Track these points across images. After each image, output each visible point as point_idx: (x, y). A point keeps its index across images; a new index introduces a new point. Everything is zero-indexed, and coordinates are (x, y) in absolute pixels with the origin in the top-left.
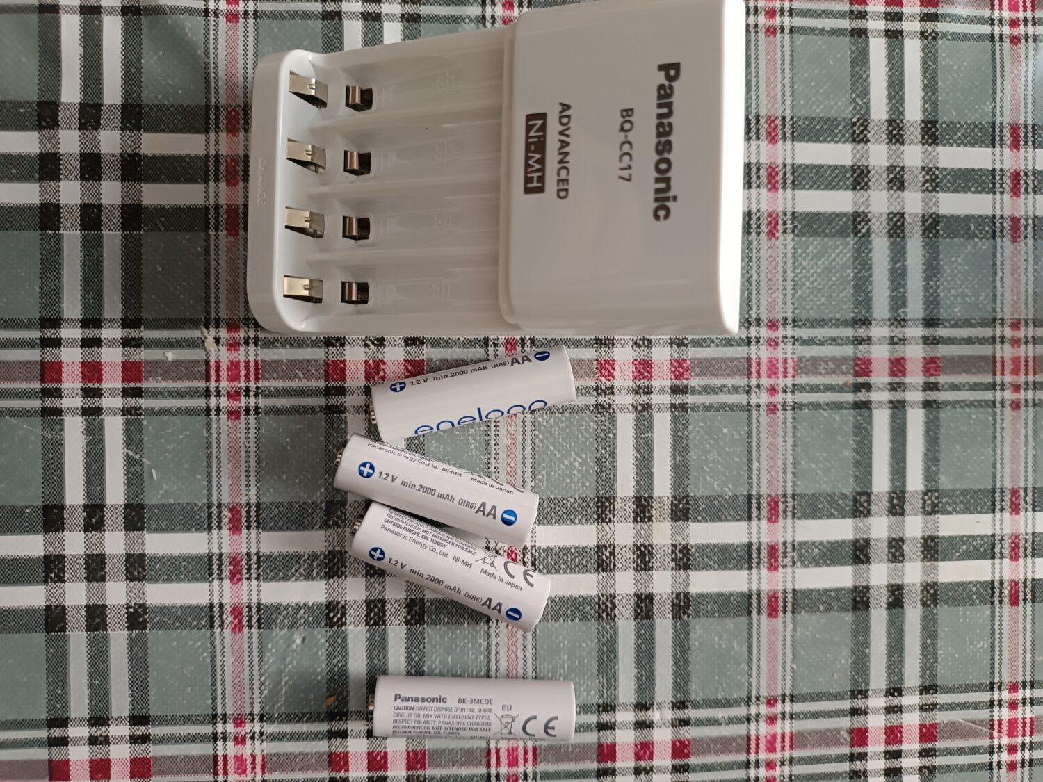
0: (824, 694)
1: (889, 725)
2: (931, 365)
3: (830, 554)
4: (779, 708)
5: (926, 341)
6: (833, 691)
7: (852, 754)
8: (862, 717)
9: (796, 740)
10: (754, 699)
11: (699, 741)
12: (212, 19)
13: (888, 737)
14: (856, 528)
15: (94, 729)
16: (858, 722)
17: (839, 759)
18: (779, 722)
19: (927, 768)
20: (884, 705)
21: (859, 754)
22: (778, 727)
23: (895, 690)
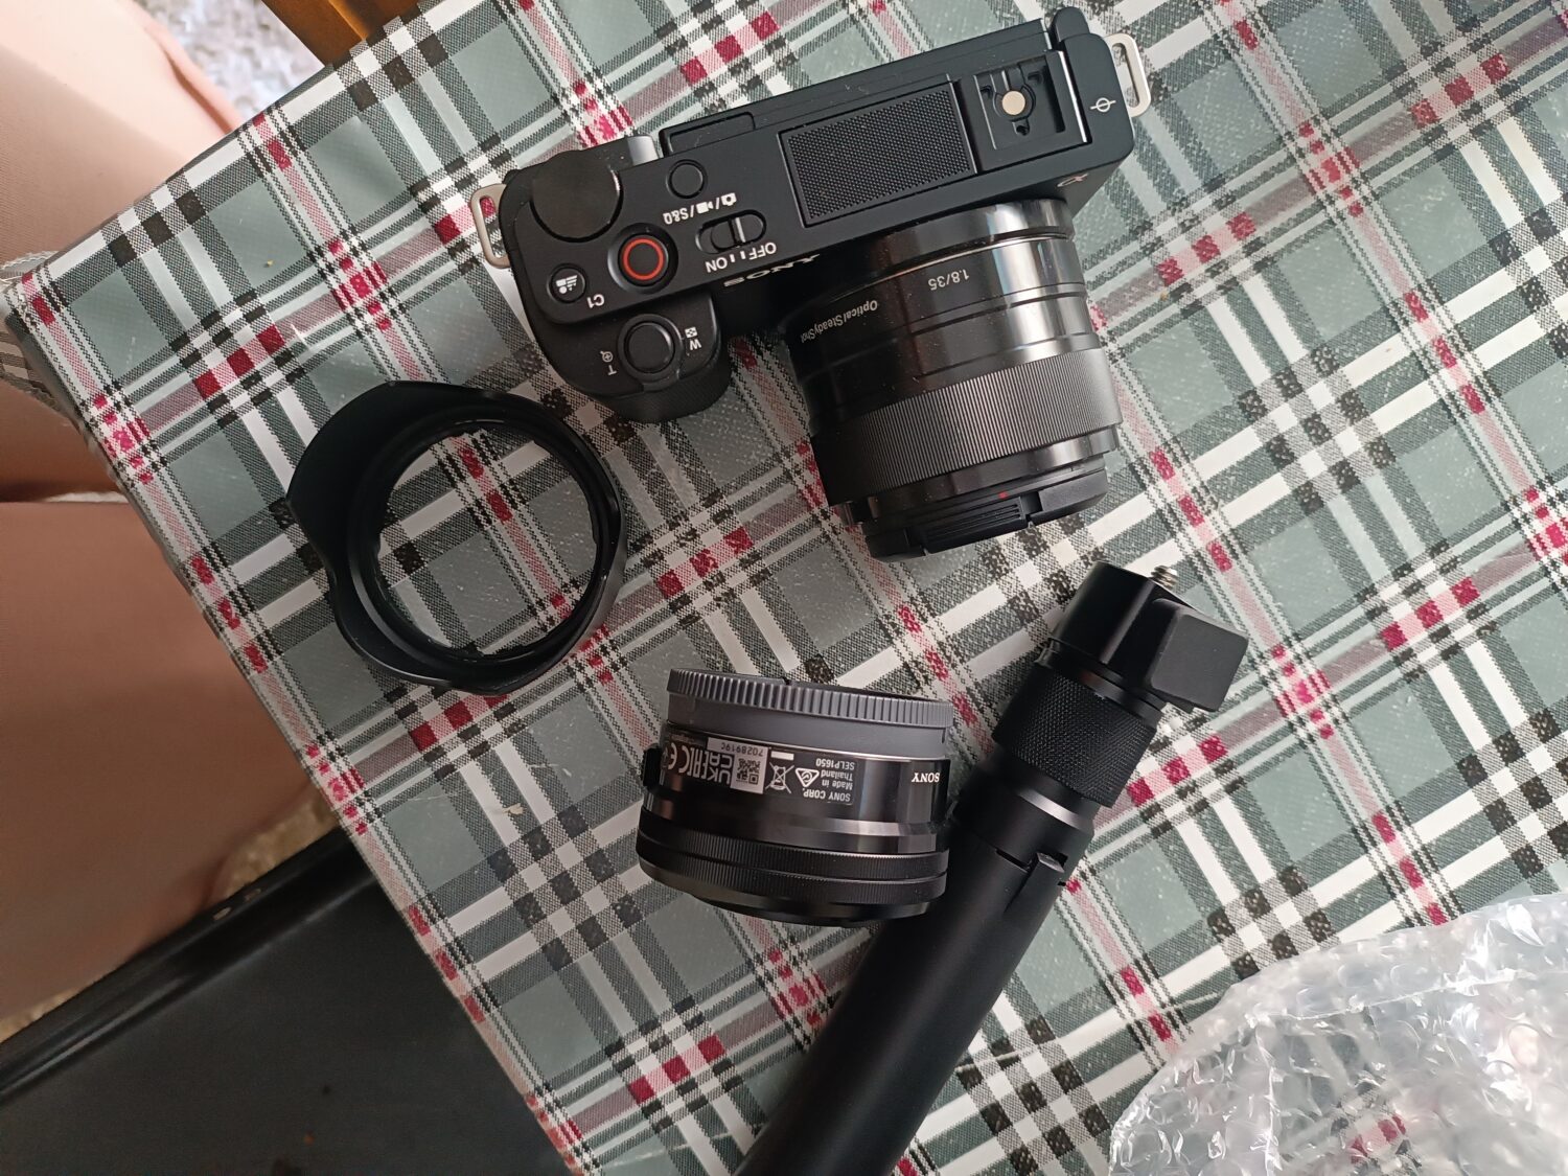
0: (1329, 615)
1: (1417, 607)
2: (1240, 225)
3: (1247, 474)
4: (1289, 655)
5: (1219, 205)
6: (1336, 606)
7: (1396, 658)
8: (1384, 615)
9: (1326, 676)
10: (1258, 660)
11: (1226, 730)
12: (367, 337)
13: (1424, 619)
14: (1259, 433)
15: (649, 1036)
16: (1382, 622)
17: (1385, 670)
18: (1298, 668)
19: (1486, 628)
20: (1400, 590)
21: (1403, 653)
22: (1301, 674)
23: (1403, 569)
